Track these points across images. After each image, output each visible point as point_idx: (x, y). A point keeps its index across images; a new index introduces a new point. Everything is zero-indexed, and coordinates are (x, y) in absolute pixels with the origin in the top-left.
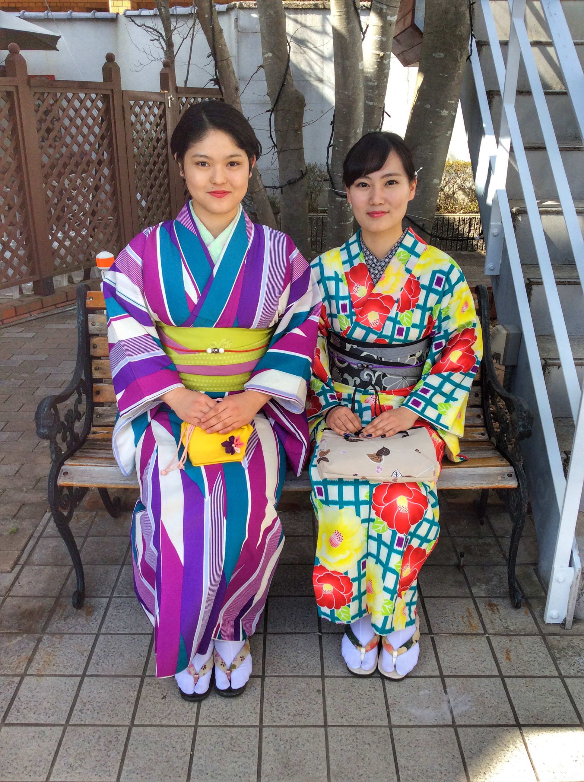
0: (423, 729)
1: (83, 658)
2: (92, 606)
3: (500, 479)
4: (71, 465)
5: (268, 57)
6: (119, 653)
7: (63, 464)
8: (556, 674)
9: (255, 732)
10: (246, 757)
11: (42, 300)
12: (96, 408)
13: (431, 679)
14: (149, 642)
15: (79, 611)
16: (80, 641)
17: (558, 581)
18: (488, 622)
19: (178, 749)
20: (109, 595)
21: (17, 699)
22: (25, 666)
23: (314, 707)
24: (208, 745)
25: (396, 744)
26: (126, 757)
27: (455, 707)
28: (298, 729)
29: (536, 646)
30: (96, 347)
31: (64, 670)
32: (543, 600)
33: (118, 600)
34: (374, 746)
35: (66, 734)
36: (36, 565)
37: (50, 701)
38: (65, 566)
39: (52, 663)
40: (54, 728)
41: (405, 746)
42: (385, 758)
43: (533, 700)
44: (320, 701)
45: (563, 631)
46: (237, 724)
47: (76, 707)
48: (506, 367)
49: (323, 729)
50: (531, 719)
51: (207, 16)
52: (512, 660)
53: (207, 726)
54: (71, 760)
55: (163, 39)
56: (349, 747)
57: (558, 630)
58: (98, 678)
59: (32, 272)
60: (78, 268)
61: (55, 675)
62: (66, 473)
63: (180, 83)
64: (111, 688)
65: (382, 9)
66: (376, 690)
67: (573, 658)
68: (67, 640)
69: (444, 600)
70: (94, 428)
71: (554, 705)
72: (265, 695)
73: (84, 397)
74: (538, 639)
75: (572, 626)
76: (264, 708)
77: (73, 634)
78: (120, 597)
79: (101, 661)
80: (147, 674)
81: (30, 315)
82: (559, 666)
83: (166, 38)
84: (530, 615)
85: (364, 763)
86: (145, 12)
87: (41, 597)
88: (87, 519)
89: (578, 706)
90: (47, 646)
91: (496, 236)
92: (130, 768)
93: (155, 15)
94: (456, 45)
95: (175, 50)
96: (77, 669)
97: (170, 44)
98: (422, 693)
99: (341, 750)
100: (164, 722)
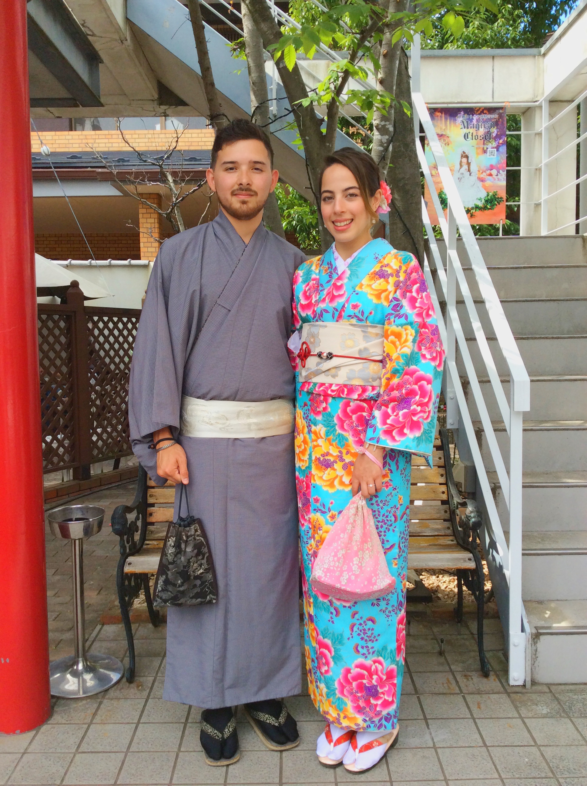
2: (141, 682)
3: (462, 561)
4: (132, 559)
6: (166, 710)
7: (127, 558)
8: (517, 716)
10: (270, 768)
11: (80, 484)
12: (149, 526)
13: (417, 721)
15: (131, 685)
16: (133, 703)
17: (515, 646)
18: (464, 686)
20: (154, 675)
21: (86, 737)
22: (91, 718)
26: (176, 769)
27: (436, 737)
29: (502, 700)
31: (123, 720)
35: (128, 757)
39: (112, 716)
40: (117, 754)
41: (395, 760)
46: (262, 749)
47: (134, 741)
50: (496, 742)
52: (482, 708)
54: (133, 772)
57: (520, 689)
58: (150, 724)
61: (116, 723)
62: (130, 564)
64: (161, 730)
67: (531, 706)
68: (123, 702)
69: (428, 674)
70: (148, 541)
73: (141, 516)
74: (504, 696)
75: (531, 686)
77: (127, 699)
79: (151, 715)
80: (189, 722)
82: (520, 711)
84: (497, 681)
89: (533, 735)
90: (107, 706)
91: (452, 399)
96: (133, 719)
98: (409, 729)
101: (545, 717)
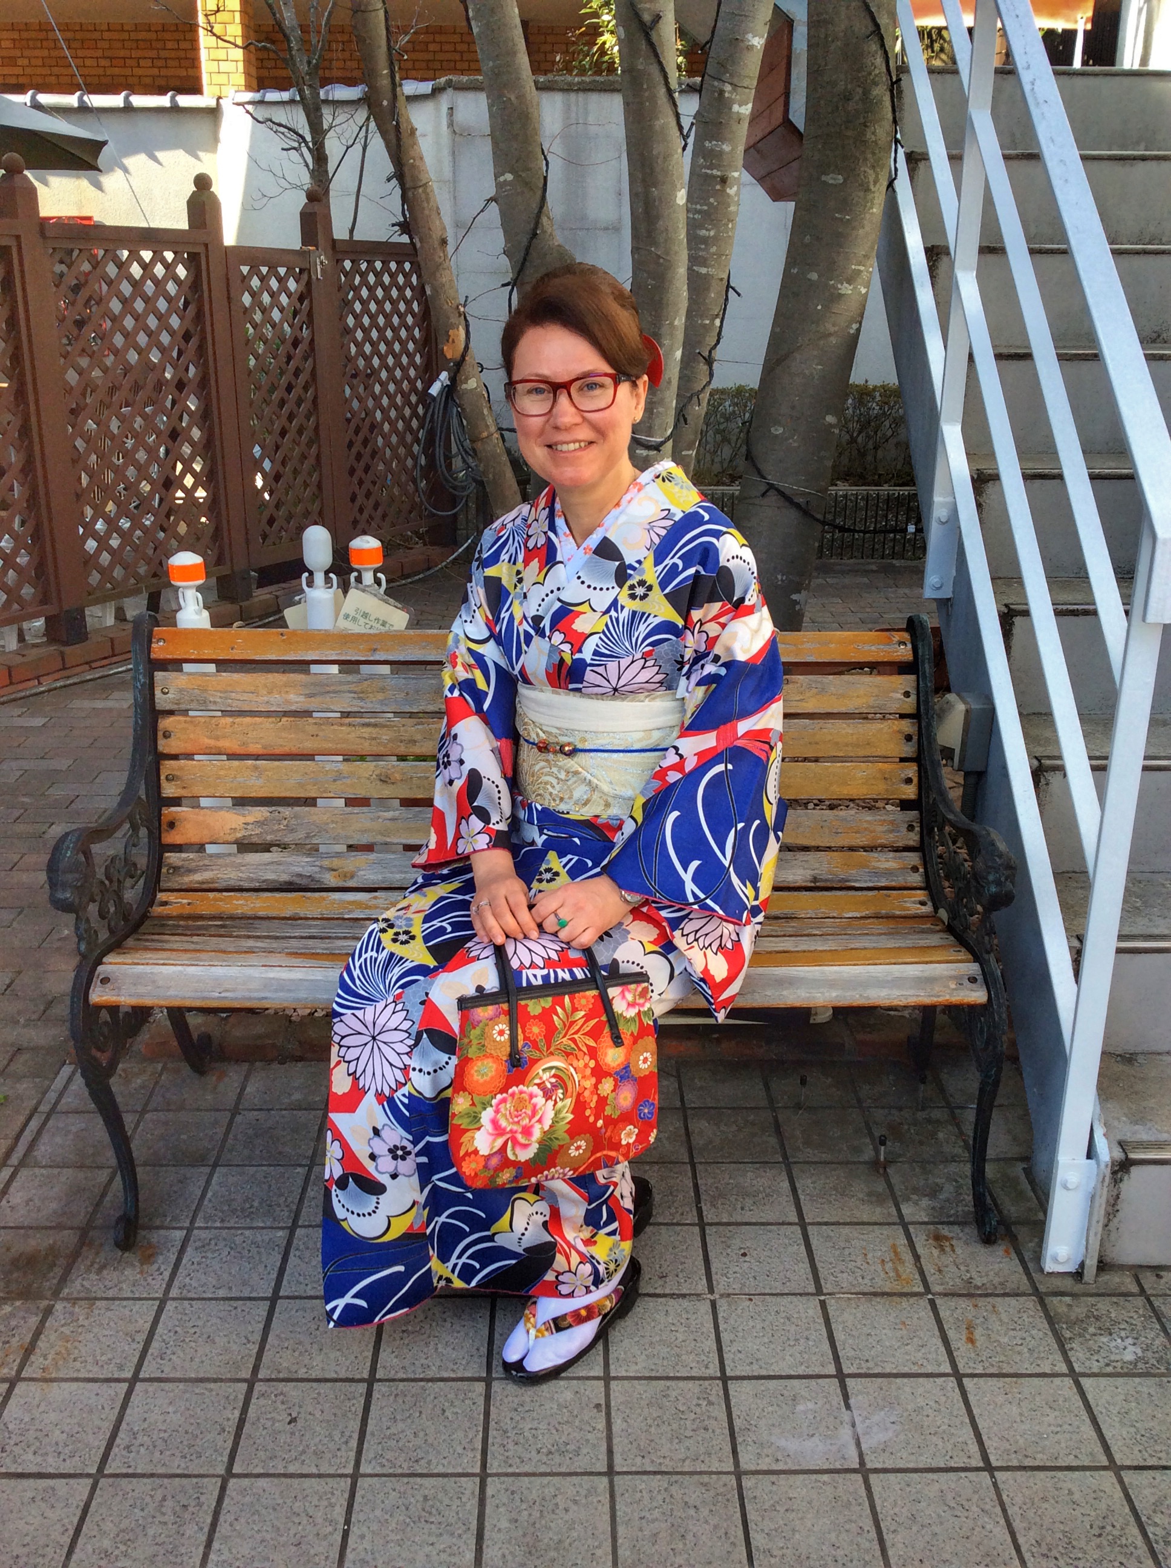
0: (801, 1477)
1: (134, 1346)
2: (150, 1245)
3: (953, 986)
4: (116, 964)
5: (505, 181)
6: (205, 1336)
7: (100, 963)
8: (1063, 1368)
9: (471, 1485)
10: (452, 1534)
11: (62, 654)
12: (167, 855)
13: (820, 1381)
14: (265, 1314)
15: (126, 1254)
16: (127, 1312)
17: (1066, 1188)
18: (933, 1271)
19: (319, 1520)
20: (187, 1224)
22: (18, 1361)
23: (589, 1436)
24: (378, 1513)
25: (748, 1507)
26: (217, 1535)
27: (866, 1433)
28: (556, 1480)
29: (1025, 1316)
30: (169, 736)
31: (96, 1369)
32: (1039, 1227)
33: (204, 1235)
34: (705, 1512)
35: (98, 1492)
36: (43, 1167)
37: (67, 1429)
38: (99, 1168)
39: (72, 1357)
40: (72, 1481)
41: (765, 1510)
42: (726, 1533)
43: (1018, 1420)
44: (601, 1425)
45: (1078, 1288)
46: (435, 1471)
47: (118, 1441)
48: (967, 775)
49: (605, 1480)
50: (1014, 1456)
51: (385, 103)
52: (978, 1344)
53: (376, 1475)
54: (106, 1543)
55: (308, 148)
56: (656, 1513)
57: (1068, 1284)
58: (162, 1384)
59: (45, 600)
60: (135, 592)
61: (76, 1380)
62: (105, 981)
63: (340, 232)
64: (188, 1404)
65: (721, 92)
66: (710, 1403)
67: (1096, 1338)
68: (102, 1312)
69: (846, 1230)
70: (163, 894)
71: (1059, 1429)
72: (493, 1416)
73: (143, 832)
74: (1030, 1303)
75: (1097, 1275)
76: (490, 1441)
77: (113, 1299)
78: (206, 1228)
79: (169, 1352)
80: (260, 1376)
81: (39, 683)
82: (1070, 1354)
83: (314, 144)
84: (1014, 1255)
85: (685, 1544)
86: (272, 96)
87: (51, 1228)
88: (145, 1077)
89: (1104, 1431)
90: (63, 1322)
91: (943, 523)
92: (223, 1558)
93: (292, 102)
94: (866, 159)
95: (331, 168)
96: (121, 1368)
97: (320, 157)
98: (800, 1408)
99: (642, 1518)
100: (292, 1469)
101: (1129, 1372)
